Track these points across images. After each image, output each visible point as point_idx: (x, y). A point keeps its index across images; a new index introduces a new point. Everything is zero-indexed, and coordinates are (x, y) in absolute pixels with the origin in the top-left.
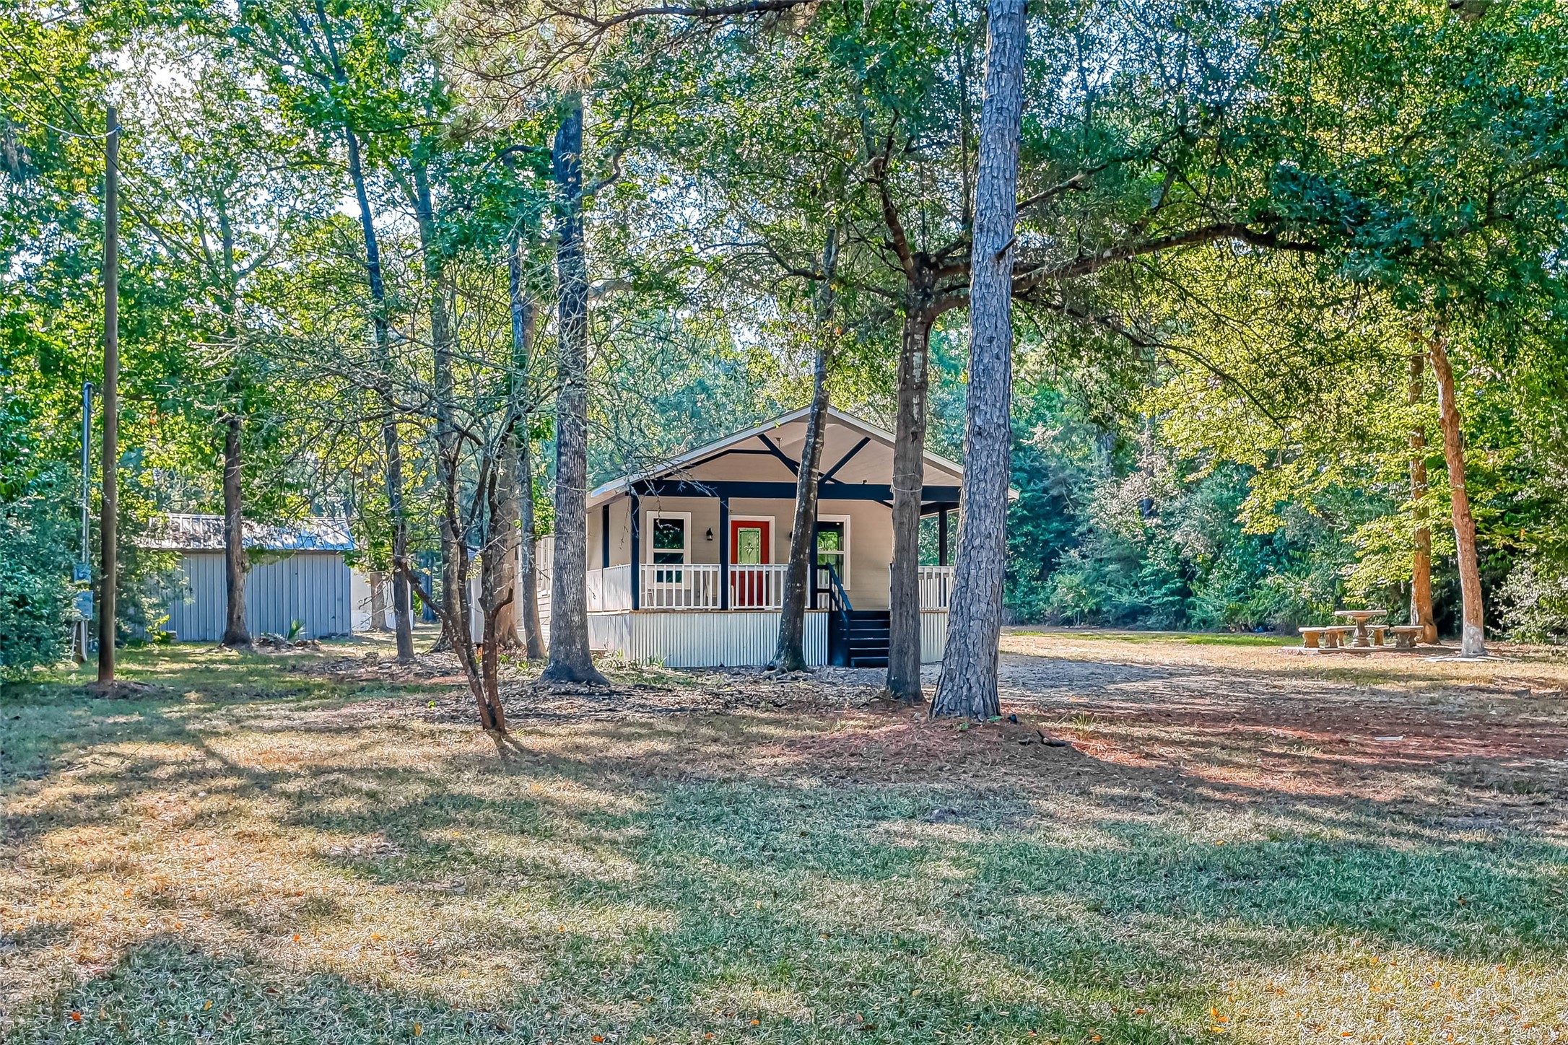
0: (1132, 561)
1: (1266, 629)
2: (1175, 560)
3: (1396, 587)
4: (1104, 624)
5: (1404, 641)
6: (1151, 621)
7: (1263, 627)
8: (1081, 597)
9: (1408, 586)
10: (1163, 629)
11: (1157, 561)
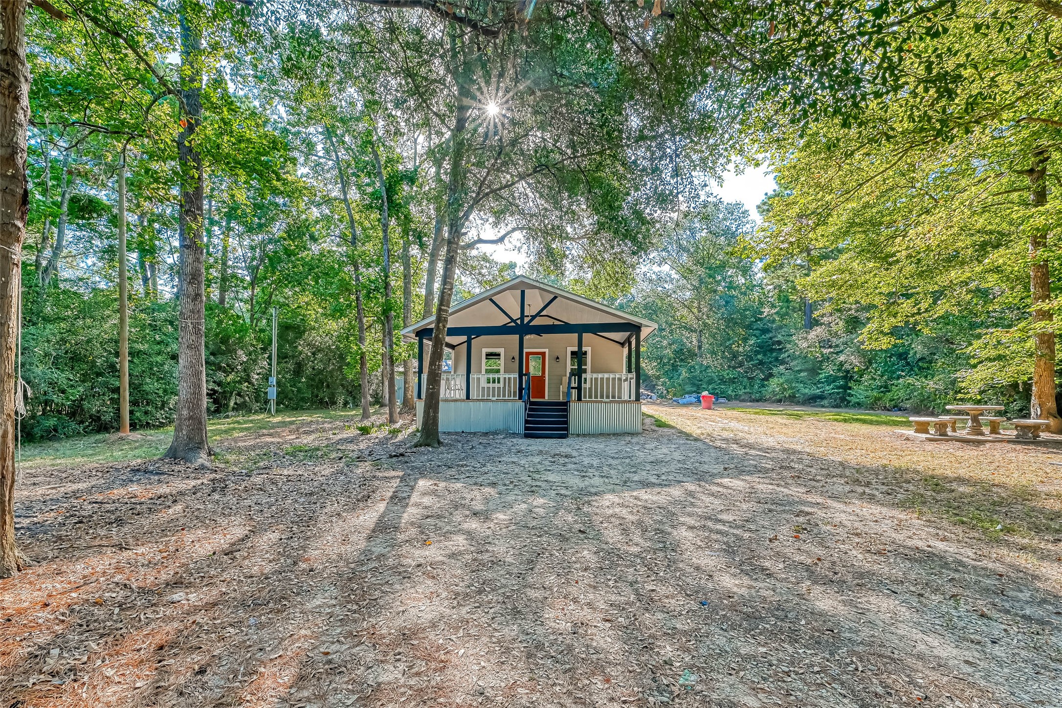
0: (814, 370)
1: (900, 410)
2: (839, 370)
3: (1015, 386)
4: (798, 403)
5: (1025, 434)
6: (825, 402)
7: (897, 407)
8: (785, 389)
9: (1028, 387)
10: (833, 407)
11: (829, 370)
